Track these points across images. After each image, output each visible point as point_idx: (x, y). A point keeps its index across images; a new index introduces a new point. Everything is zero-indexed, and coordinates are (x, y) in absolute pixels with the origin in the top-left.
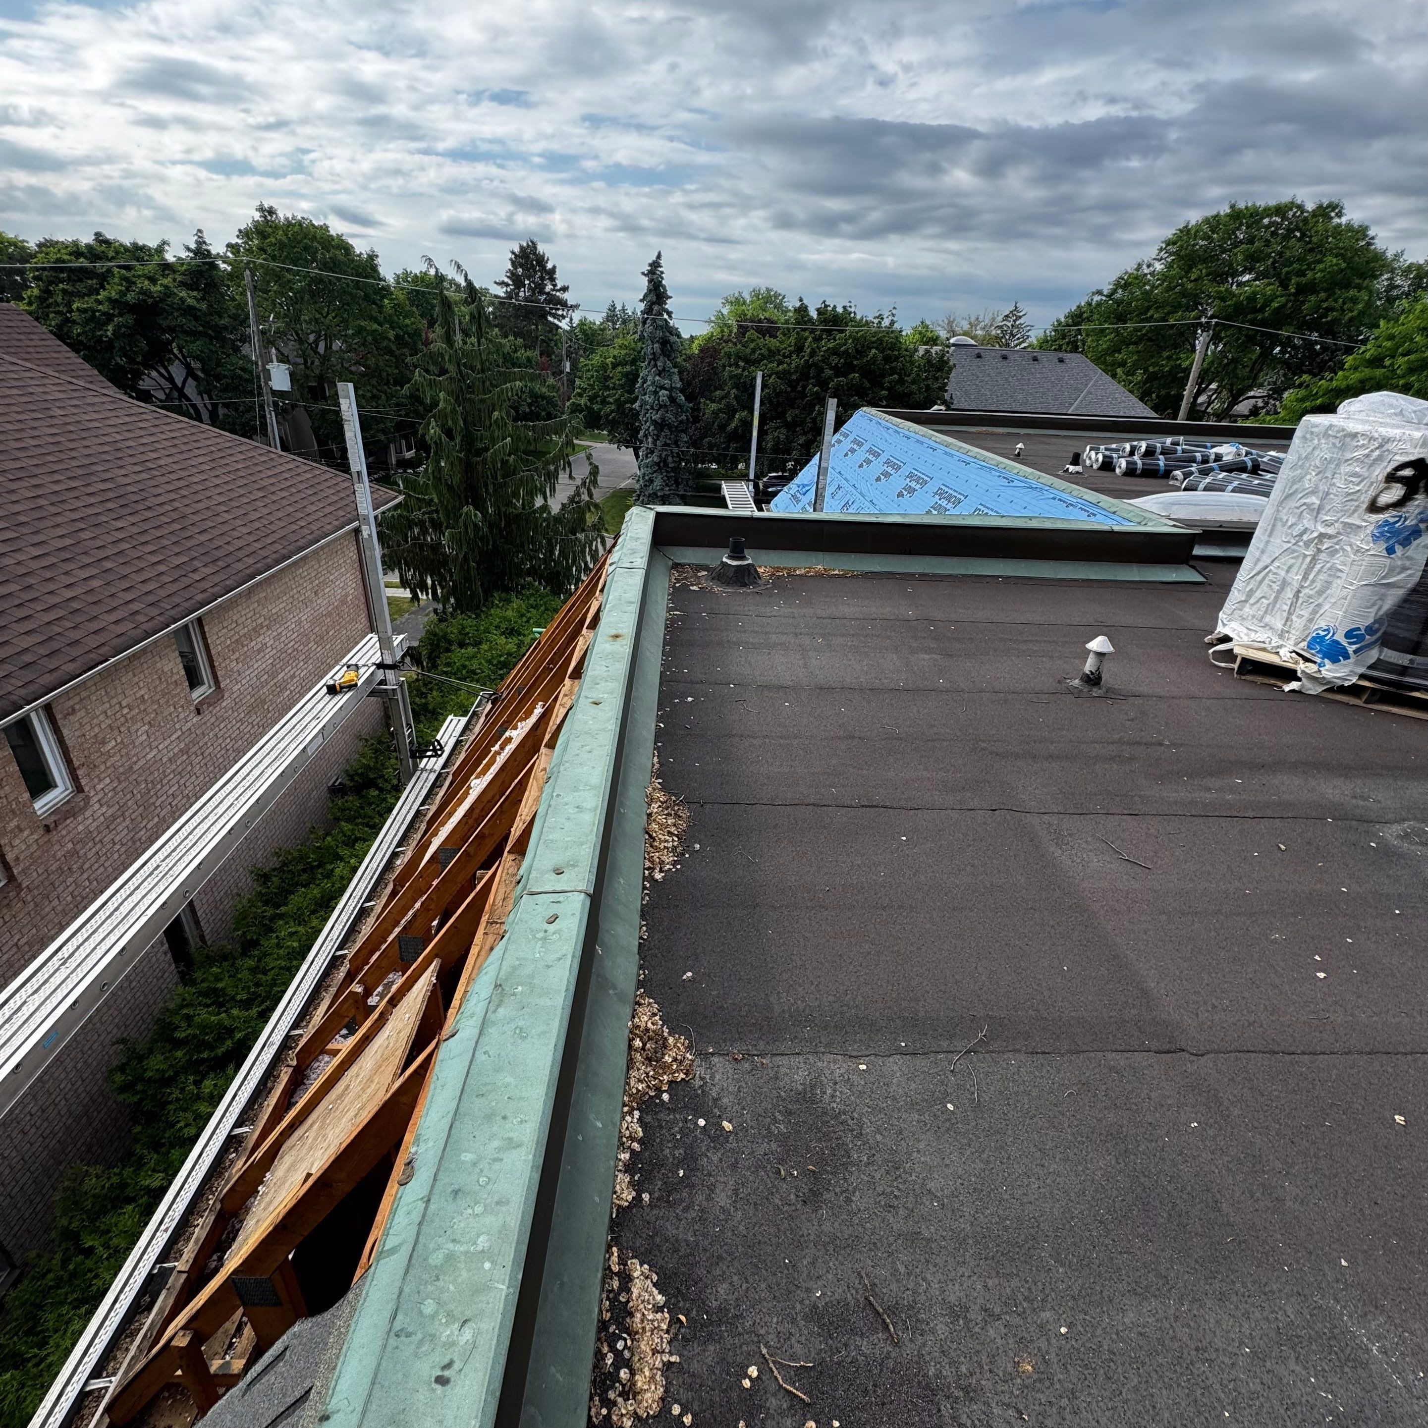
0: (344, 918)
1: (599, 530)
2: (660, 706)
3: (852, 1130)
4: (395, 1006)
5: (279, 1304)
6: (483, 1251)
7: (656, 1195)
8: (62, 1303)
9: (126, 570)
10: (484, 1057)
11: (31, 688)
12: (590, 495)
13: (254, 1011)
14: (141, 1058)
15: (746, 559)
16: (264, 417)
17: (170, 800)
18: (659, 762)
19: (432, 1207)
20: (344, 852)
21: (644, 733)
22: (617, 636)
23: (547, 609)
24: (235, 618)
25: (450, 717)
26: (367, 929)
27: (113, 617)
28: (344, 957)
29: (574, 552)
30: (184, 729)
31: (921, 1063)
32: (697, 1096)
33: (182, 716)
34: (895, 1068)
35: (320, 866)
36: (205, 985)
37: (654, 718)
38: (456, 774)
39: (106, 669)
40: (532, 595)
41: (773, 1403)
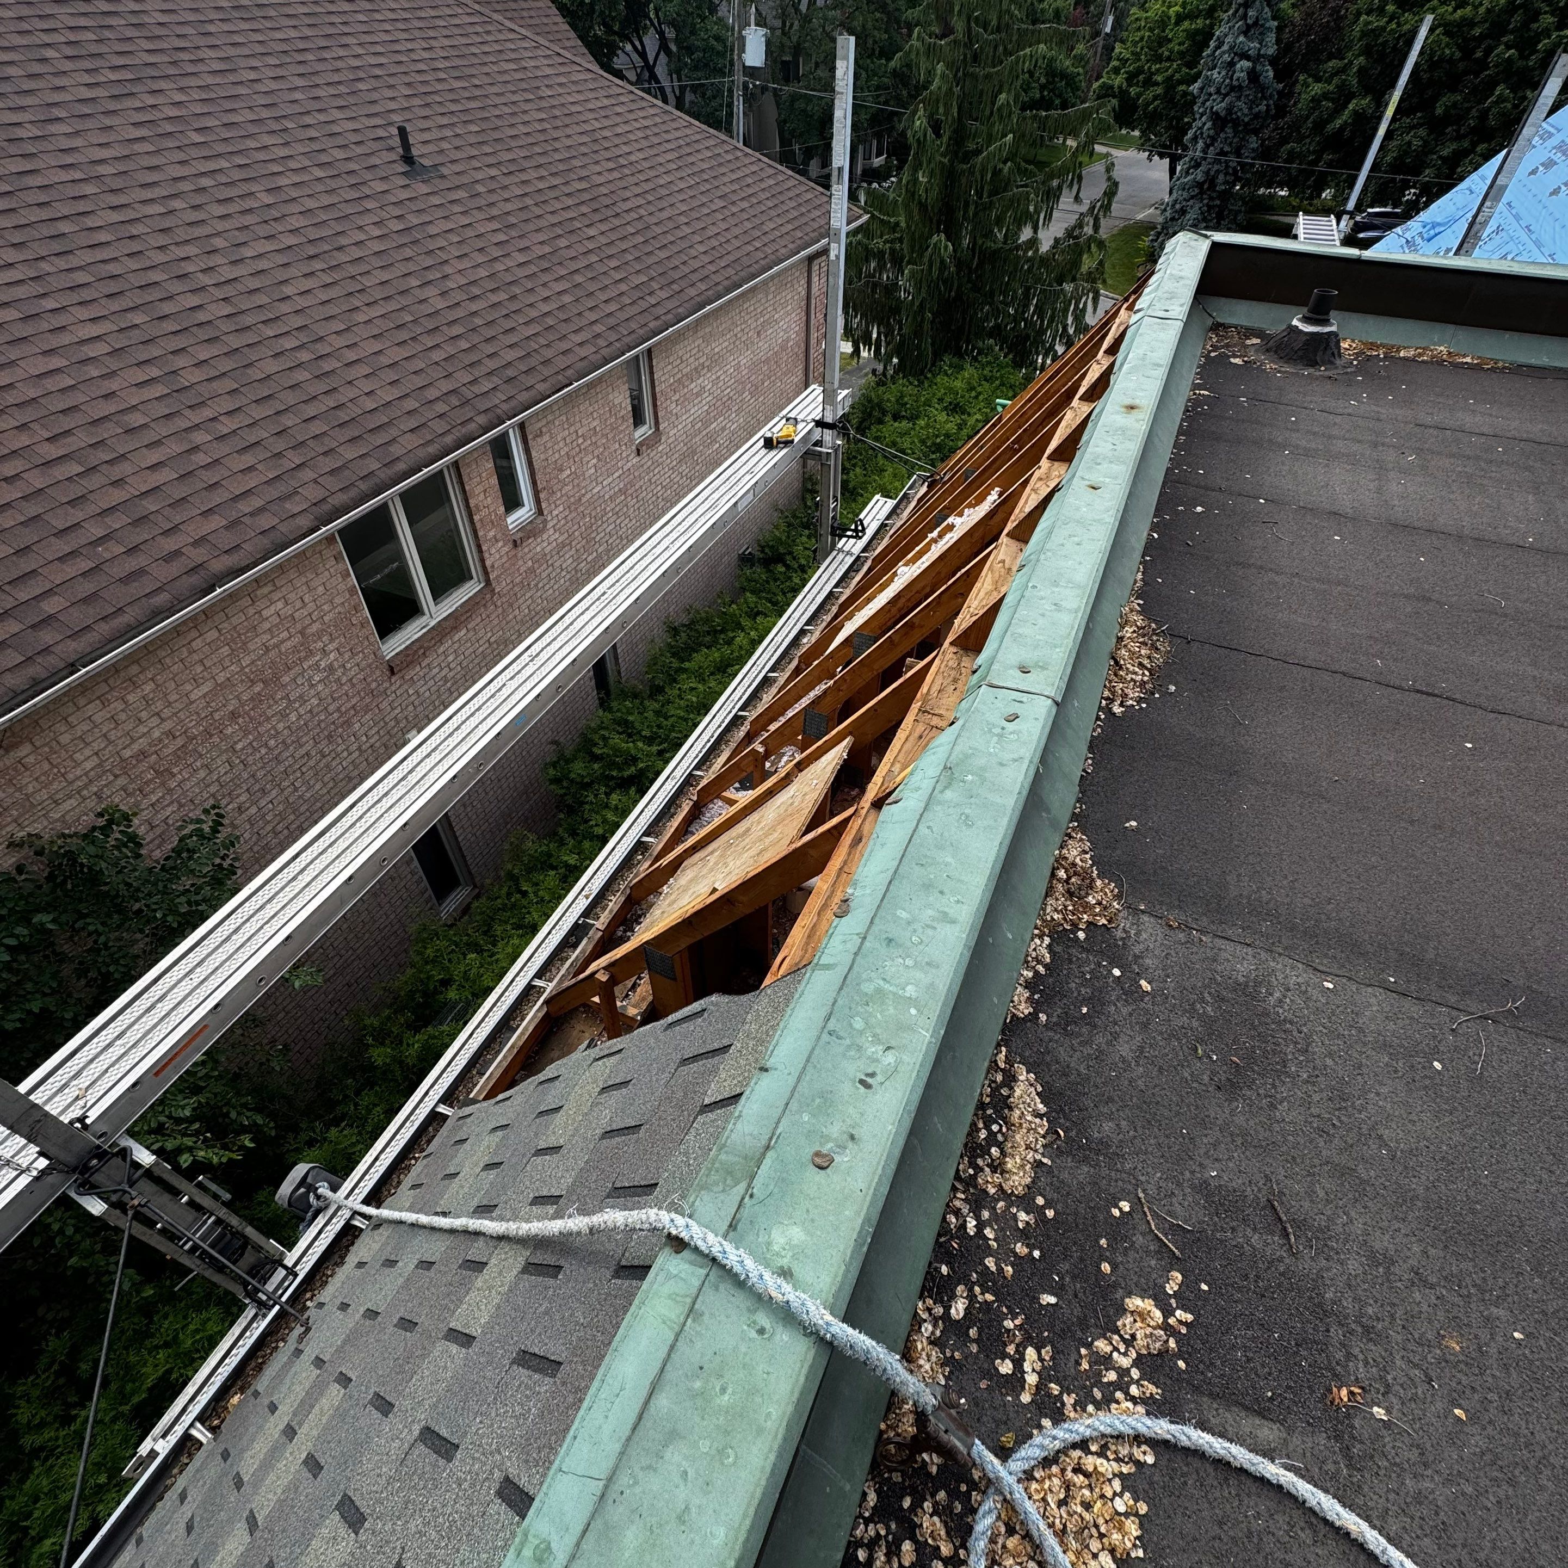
0: (746, 682)
1: (1094, 281)
2: (1158, 512)
3: (1296, 1043)
4: (801, 771)
5: (675, 979)
6: (910, 998)
7: (1055, 1019)
8: (506, 922)
9: (591, 287)
10: (927, 831)
11: (513, 403)
12: (1096, 227)
13: (655, 749)
14: (568, 761)
15: (1331, 325)
16: (730, 105)
17: (607, 537)
18: (1143, 580)
19: (867, 944)
20: (746, 622)
21: (1133, 540)
22: (1132, 408)
23: (1002, 384)
24: (680, 354)
25: (877, 497)
26: (768, 698)
27: (578, 338)
28: (745, 718)
29: (1054, 310)
30: (625, 468)
31: (1412, 1008)
32: (1117, 946)
33: (624, 455)
34: (1373, 1000)
35: (722, 632)
36: (619, 714)
37: (1148, 525)
38: (877, 560)
39: (569, 394)
40: (989, 363)
41: (1139, 1240)
